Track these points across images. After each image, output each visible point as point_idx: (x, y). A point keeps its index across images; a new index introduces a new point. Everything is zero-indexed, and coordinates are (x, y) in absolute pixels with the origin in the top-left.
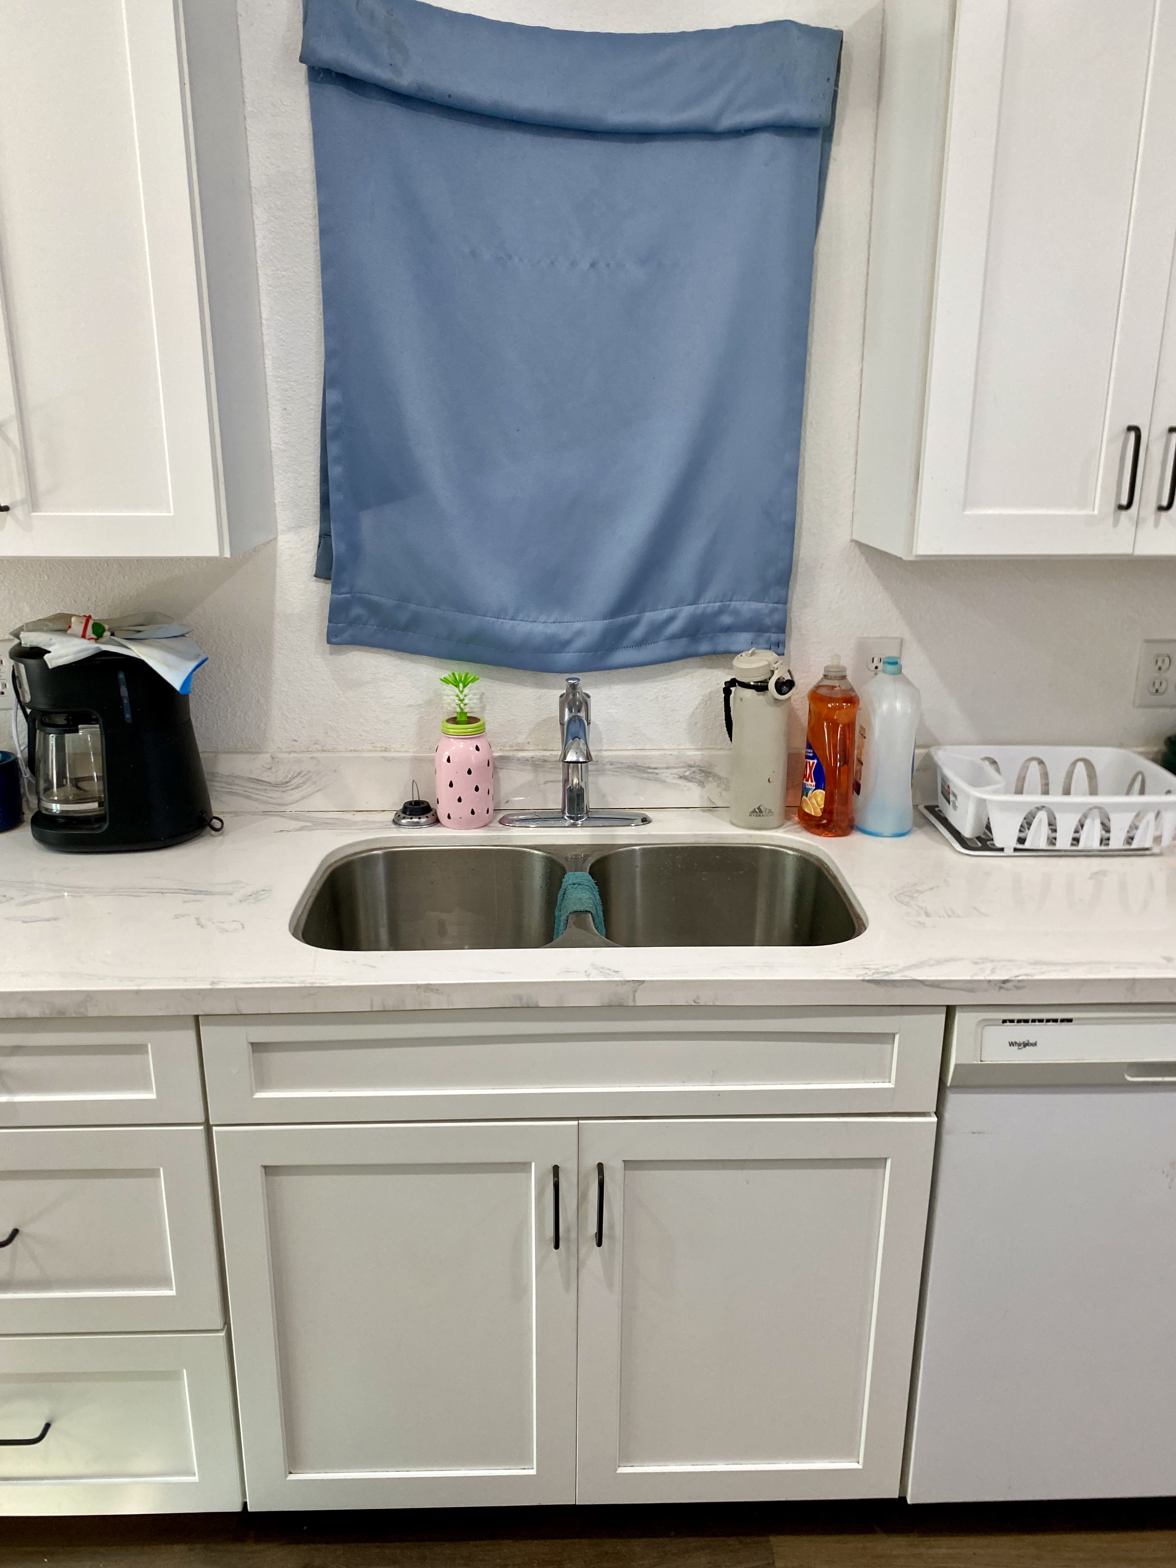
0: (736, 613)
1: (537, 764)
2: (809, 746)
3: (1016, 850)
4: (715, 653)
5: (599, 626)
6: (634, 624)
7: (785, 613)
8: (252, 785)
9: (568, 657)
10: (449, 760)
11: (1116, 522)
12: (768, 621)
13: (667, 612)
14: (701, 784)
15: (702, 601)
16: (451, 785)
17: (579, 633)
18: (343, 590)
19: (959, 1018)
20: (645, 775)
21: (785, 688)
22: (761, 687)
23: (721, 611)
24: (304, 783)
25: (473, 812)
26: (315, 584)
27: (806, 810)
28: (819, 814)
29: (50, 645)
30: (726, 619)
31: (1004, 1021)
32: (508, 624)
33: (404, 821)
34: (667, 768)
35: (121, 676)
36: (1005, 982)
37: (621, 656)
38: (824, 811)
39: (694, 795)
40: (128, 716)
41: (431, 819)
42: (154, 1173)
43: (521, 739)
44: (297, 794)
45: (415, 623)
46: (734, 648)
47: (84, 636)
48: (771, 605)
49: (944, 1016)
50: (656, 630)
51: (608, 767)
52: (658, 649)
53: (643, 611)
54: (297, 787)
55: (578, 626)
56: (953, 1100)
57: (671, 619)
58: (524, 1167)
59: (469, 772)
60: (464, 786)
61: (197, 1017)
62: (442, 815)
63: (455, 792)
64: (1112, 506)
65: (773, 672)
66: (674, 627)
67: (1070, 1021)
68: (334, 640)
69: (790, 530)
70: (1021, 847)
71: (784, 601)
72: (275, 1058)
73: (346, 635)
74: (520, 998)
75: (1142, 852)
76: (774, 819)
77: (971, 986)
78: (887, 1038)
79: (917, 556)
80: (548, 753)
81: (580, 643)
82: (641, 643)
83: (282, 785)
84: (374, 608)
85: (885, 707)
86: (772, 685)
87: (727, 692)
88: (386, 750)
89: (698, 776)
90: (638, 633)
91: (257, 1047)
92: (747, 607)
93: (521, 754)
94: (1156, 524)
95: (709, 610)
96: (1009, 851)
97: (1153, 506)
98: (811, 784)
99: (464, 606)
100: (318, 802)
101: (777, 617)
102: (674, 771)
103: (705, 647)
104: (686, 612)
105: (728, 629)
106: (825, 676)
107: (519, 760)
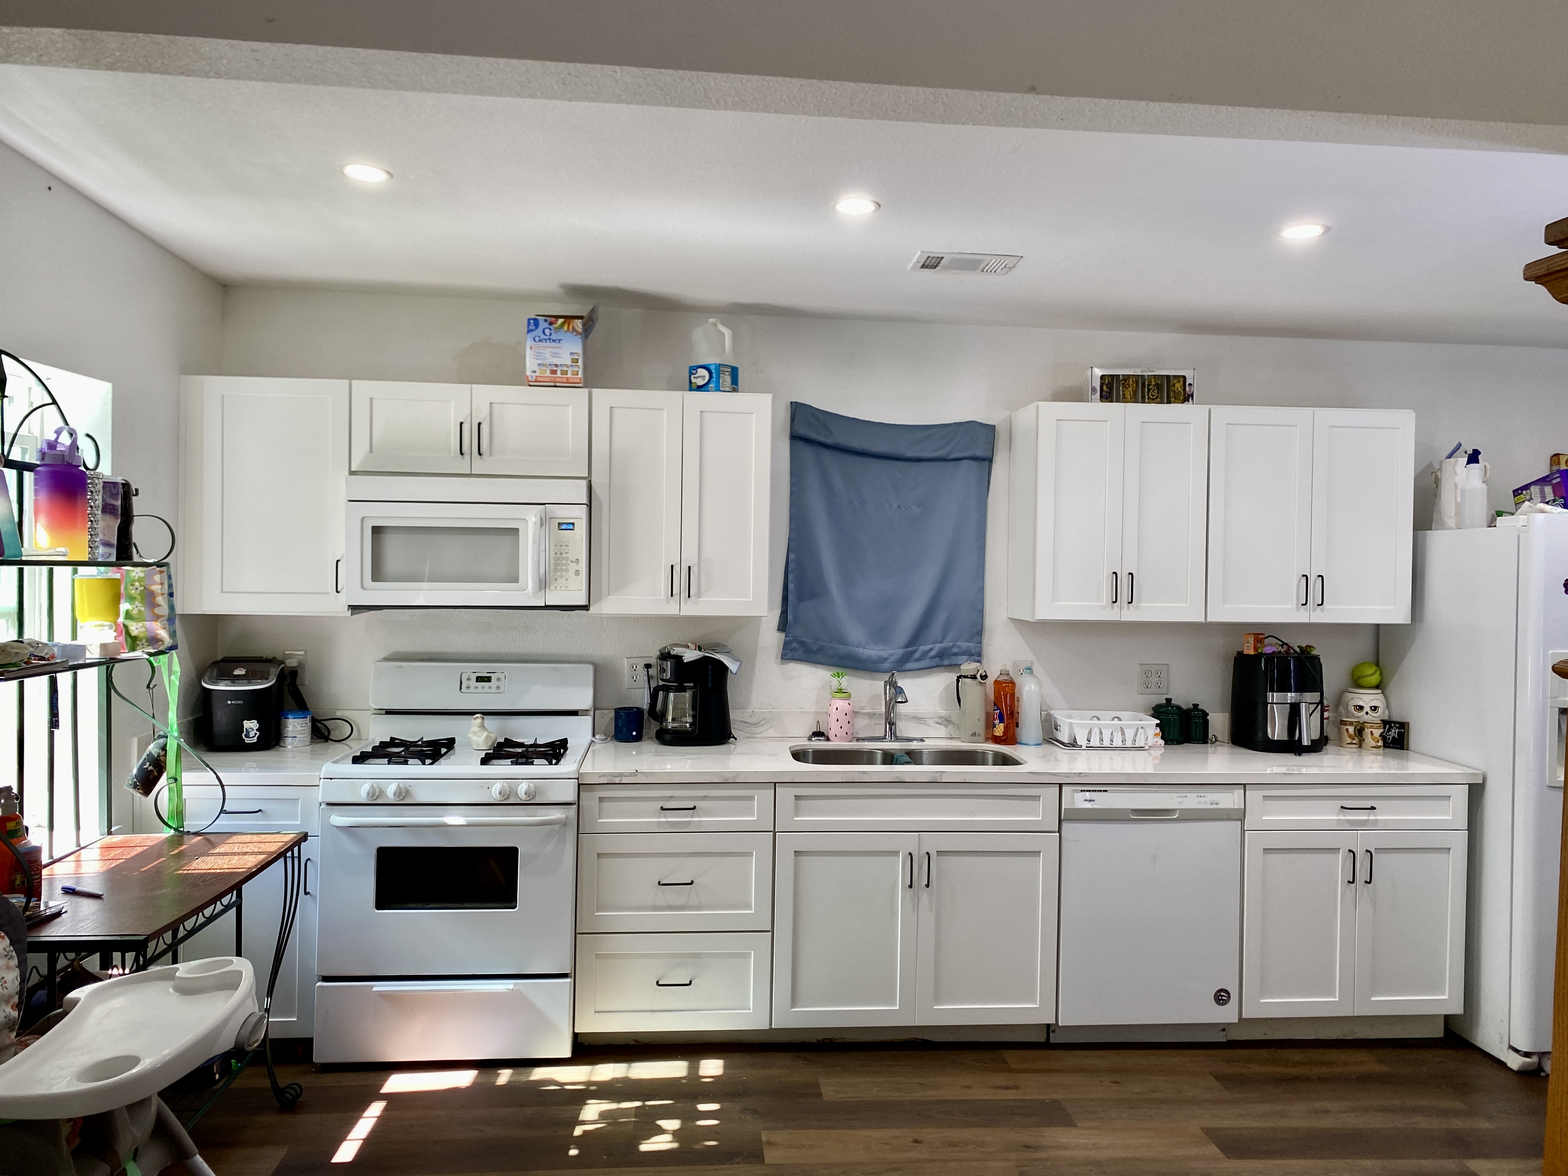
0: (959, 647)
1: (871, 716)
2: (995, 705)
3: (1087, 747)
4: (951, 665)
5: (901, 651)
6: (915, 651)
7: (981, 648)
8: (743, 724)
9: (886, 665)
10: (837, 709)
11: (1113, 608)
12: (974, 651)
13: (929, 647)
14: (946, 726)
15: (944, 641)
16: (838, 720)
17: (891, 655)
18: (790, 636)
19: (1064, 788)
20: (920, 722)
21: (984, 678)
22: (974, 677)
23: (953, 646)
24: (766, 723)
25: (847, 734)
26: (779, 634)
27: (996, 734)
28: (1002, 735)
29: (685, 653)
30: (955, 650)
31: (1082, 791)
32: (861, 650)
33: (813, 739)
34: (930, 718)
35: (710, 667)
36: (1080, 773)
37: (909, 666)
38: (1003, 733)
39: (942, 731)
40: (710, 684)
41: (826, 738)
42: (751, 854)
43: (863, 704)
44: (762, 729)
45: (821, 650)
46: (959, 663)
47: (696, 649)
48: (975, 644)
49: (1058, 788)
50: (925, 654)
51: (903, 717)
52: (925, 663)
53: (919, 646)
54: (762, 726)
55: (891, 652)
56: (1065, 825)
57: (931, 650)
58: (896, 853)
59: (846, 714)
60: (843, 721)
61: (775, 783)
62: (831, 736)
63: (839, 724)
64: (1110, 602)
65: (978, 671)
66: (933, 653)
67: (1106, 791)
68: (784, 657)
69: (981, 612)
70: (1089, 748)
71: (980, 643)
72: (802, 802)
73: (789, 656)
74: (898, 777)
75: (1141, 748)
76: (983, 738)
77: (1067, 775)
78: (1037, 798)
79: (1036, 620)
80: (876, 711)
81: (892, 659)
82: (918, 660)
83: (755, 724)
84: (802, 644)
85: (1027, 688)
86: (978, 676)
87: (958, 681)
88: (802, 709)
89: (944, 722)
90: (917, 655)
91: (797, 797)
92: (964, 645)
93: (864, 711)
94: (1128, 609)
95: (948, 646)
96: (1084, 747)
97: (1127, 602)
98: (997, 721)
99: (843, 642)
100: (771, 733)
101: (977, 650)
102: (933, 720)
103: (946, 662)
104: (938, 646)
105: (956, 654)
106: (1001, 674)
107: (862, 713)
